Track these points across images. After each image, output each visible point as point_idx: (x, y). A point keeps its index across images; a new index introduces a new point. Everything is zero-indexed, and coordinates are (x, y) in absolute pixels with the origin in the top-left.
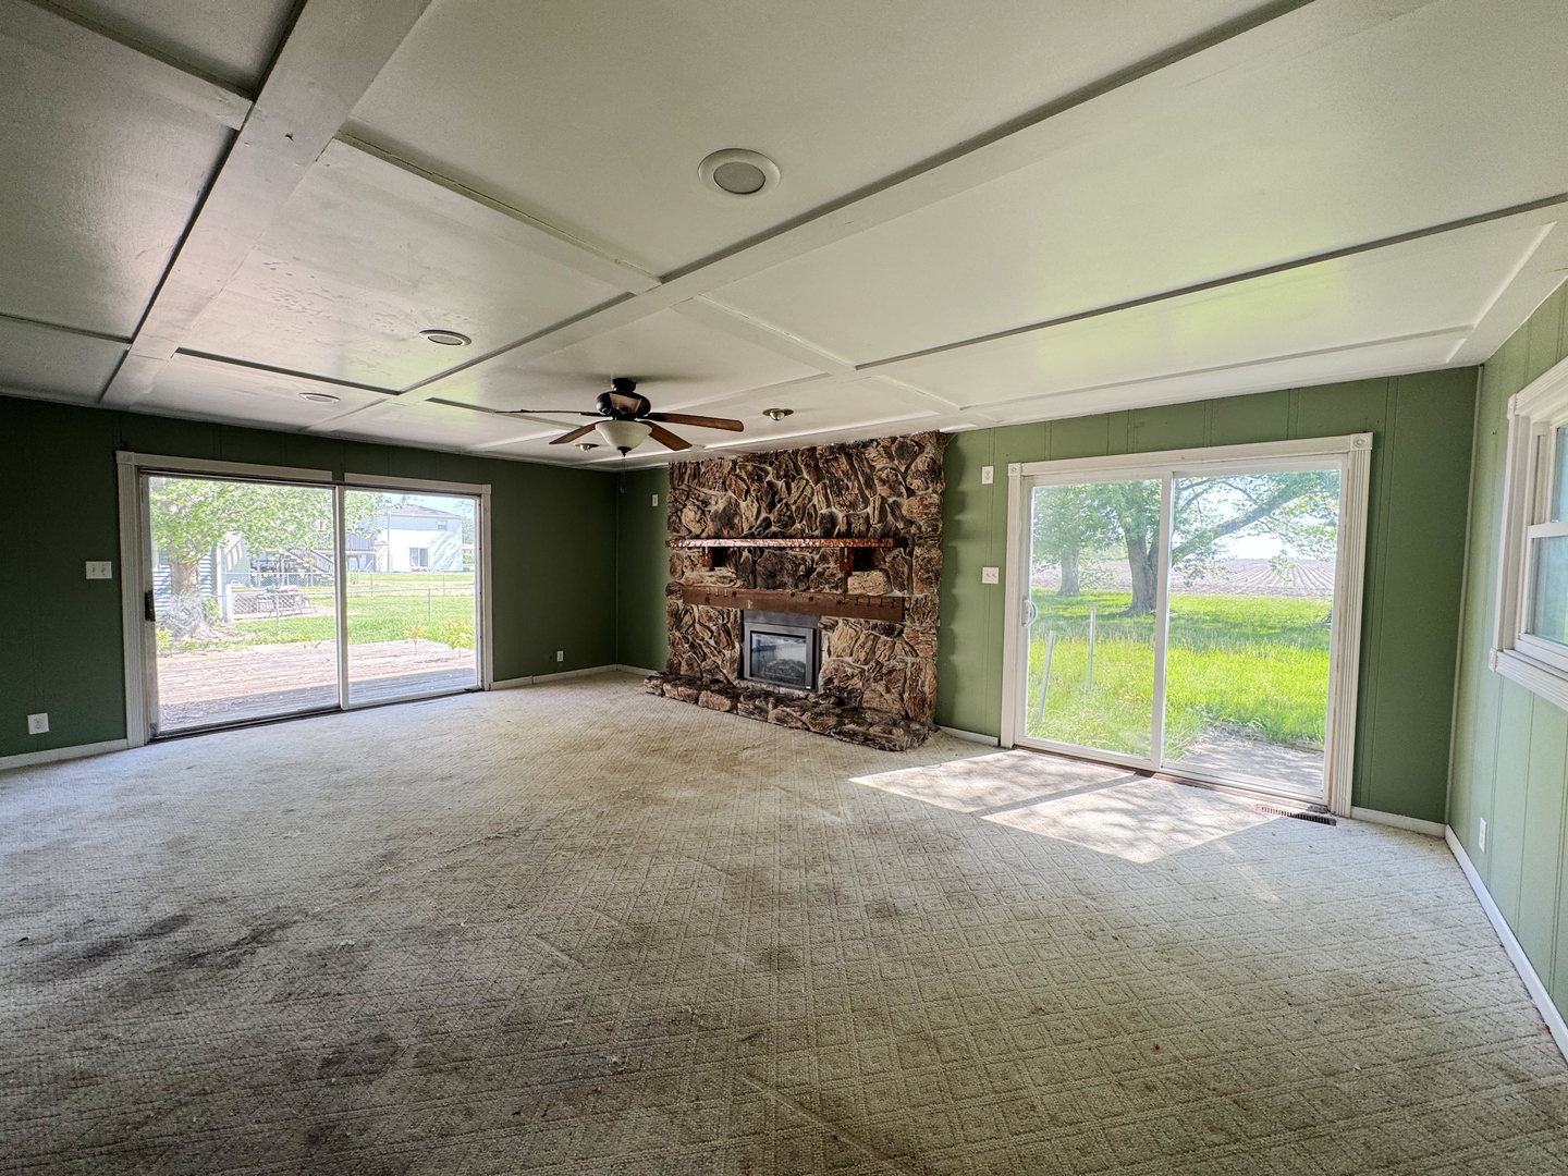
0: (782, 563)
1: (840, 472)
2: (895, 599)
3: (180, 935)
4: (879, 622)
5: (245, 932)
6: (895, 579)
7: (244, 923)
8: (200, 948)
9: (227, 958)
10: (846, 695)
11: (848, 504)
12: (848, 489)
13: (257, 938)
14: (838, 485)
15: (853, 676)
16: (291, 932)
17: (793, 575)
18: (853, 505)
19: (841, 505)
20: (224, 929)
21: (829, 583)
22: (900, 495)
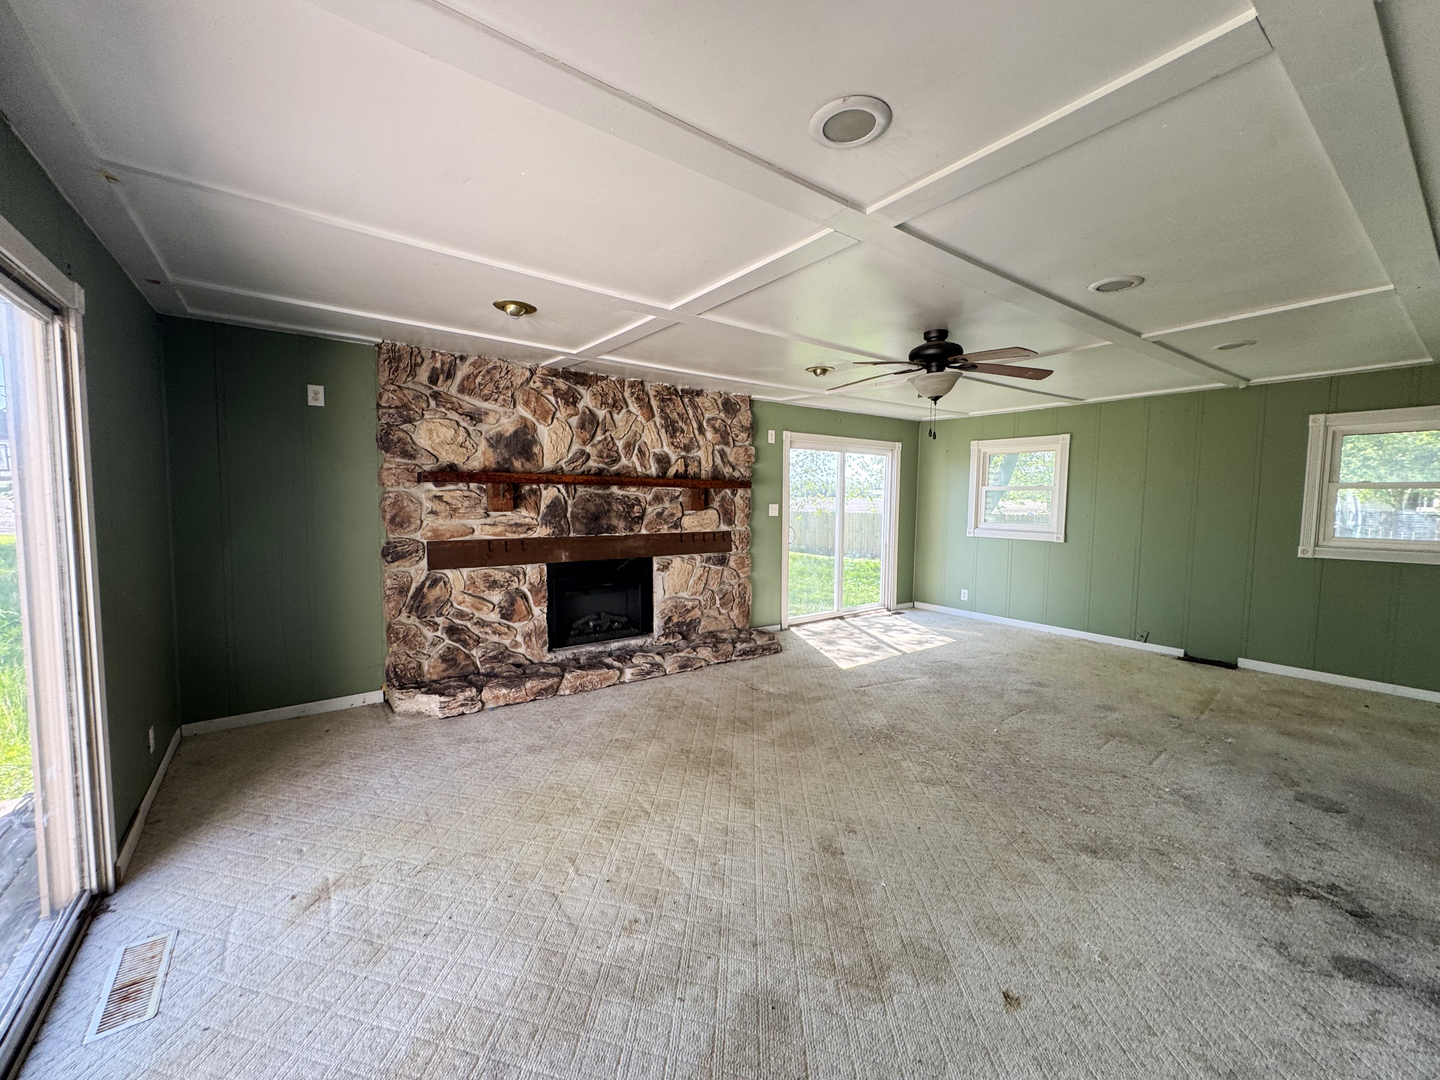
0: (609, 504)
1: (675, 414)
2: (723, 533)
3: (1355, 950)
4: (712, 555)
5: (1297, 901)
6: (725, 515)
7: (1289, 908)
8: (1350, 923)
9: (1335, 896)
10: (685, 628)
11: (682, 446)
12: (683, 432)
13: (1296, 888)
14: (673, 426)
15: (693, 608)
16: (1266, 870)
17: (626, 518)
18: (687, 448)
19: (676, 447)
20: (1310, 922)
21: (667, 523)
22: (727, 444)
